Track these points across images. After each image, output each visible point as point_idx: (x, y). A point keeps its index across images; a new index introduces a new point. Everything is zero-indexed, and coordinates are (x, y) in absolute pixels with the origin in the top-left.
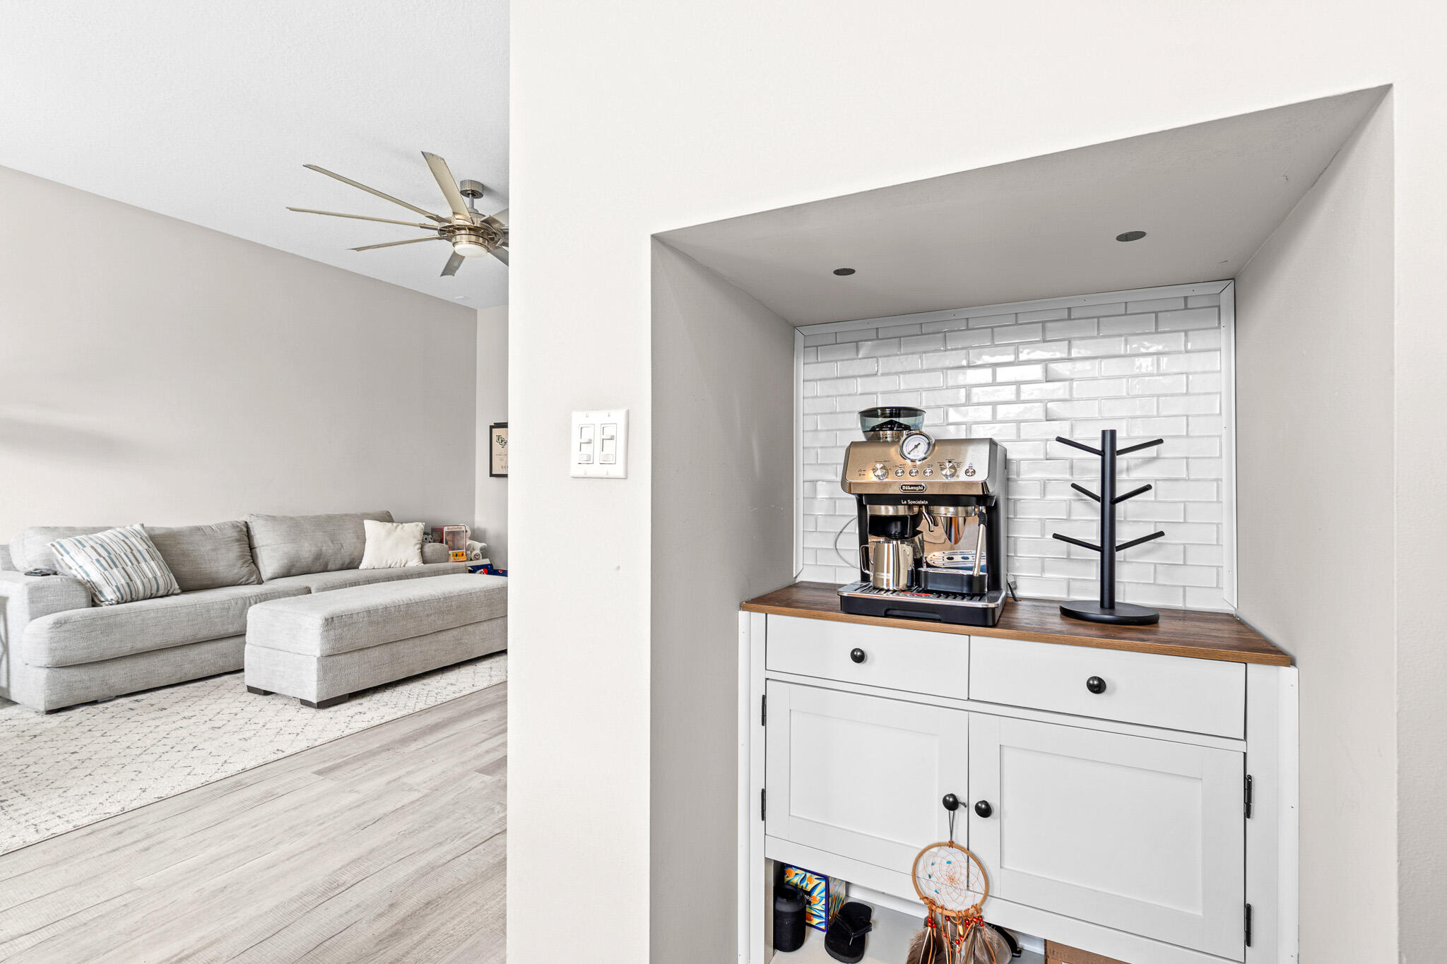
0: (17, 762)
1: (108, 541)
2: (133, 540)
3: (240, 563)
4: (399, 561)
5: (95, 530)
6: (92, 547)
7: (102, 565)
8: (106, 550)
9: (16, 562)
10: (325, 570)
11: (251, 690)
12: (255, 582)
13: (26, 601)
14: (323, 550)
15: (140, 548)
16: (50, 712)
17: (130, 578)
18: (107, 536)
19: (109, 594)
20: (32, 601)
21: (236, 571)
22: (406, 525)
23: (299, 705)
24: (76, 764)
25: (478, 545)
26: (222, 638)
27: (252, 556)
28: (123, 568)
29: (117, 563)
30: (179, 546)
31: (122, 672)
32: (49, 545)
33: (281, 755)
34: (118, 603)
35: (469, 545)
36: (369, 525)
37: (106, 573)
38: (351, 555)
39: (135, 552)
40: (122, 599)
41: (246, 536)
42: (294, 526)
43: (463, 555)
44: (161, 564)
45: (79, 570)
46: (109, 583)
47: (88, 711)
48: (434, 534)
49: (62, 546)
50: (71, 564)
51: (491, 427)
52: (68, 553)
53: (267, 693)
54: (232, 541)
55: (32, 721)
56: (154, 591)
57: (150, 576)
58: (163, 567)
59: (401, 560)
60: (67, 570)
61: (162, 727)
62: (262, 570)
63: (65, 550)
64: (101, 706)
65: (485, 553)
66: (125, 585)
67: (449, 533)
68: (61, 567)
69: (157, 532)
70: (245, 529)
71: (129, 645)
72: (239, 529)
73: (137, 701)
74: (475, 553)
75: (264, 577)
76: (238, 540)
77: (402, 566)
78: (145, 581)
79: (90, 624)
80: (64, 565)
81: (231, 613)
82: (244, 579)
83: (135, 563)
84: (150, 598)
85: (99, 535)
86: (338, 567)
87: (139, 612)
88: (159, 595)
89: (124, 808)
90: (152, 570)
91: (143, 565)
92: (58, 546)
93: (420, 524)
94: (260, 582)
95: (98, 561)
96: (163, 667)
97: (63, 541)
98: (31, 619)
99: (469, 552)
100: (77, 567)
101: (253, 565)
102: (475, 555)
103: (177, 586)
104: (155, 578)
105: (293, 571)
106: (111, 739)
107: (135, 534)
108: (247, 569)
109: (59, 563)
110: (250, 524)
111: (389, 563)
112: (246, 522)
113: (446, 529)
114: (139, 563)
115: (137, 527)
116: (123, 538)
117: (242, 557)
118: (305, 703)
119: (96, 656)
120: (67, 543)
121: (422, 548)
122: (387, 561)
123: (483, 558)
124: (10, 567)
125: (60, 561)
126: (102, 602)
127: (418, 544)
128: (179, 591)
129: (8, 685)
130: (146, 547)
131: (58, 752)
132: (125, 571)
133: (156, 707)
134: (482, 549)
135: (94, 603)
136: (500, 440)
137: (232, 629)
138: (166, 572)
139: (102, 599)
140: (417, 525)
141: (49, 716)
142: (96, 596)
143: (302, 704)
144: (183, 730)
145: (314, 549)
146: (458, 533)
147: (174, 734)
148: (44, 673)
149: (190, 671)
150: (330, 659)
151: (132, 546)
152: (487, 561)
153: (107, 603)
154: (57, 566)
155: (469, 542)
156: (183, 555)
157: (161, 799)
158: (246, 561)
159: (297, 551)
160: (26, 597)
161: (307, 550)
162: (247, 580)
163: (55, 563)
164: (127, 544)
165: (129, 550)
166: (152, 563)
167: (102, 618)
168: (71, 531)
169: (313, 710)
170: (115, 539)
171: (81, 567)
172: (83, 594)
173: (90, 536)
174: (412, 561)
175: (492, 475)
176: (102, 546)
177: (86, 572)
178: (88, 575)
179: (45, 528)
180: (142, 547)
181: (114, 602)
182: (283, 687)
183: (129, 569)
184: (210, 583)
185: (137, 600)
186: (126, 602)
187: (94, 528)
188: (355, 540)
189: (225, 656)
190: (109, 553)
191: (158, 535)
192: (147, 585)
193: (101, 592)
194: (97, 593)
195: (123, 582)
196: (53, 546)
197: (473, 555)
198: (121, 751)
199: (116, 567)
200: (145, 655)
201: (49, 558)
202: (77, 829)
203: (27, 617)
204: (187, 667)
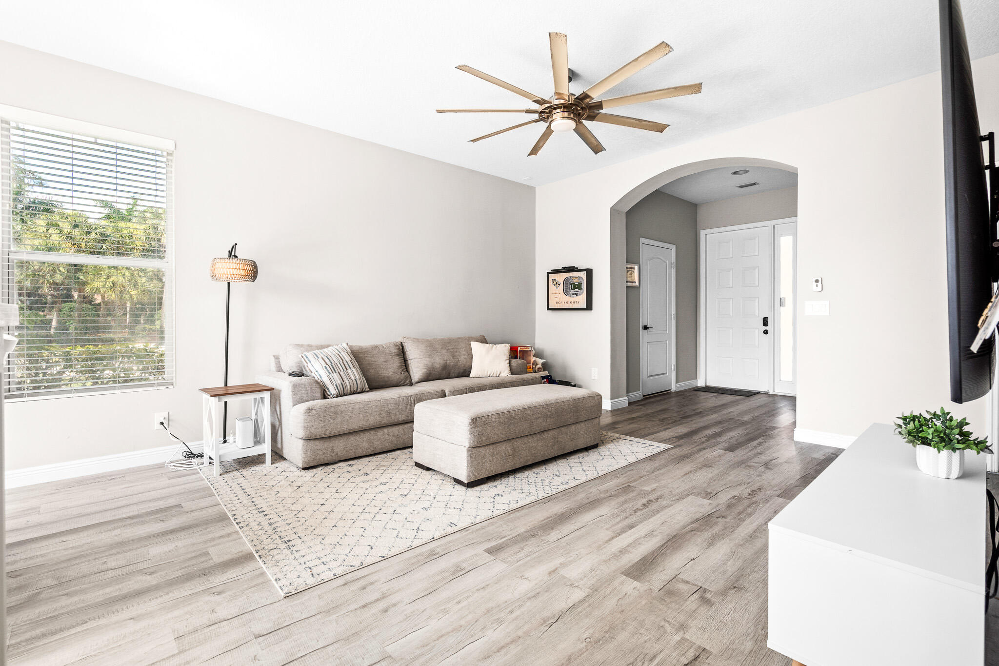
0: (292, 507)
1: (330, 354)
2: (343, 353)
3: (400, 371)
4: (495, 372)
5: (322, 347)
6: (323, 358)
7: (328, 371)
8: (329, 360)
9: (284, 368)
10: (448, 377)
11: (418, 465)
12: (409, 385)
13: (291, 393)
14: (448, 363)
15: (347, 360)
16: (305, 469)
17: (343, 380)
18: (329, 351)
19: (333, 391)
20: (294, 393)
21: (398, 376)
22: (498, 346)
23: (453, 482)
24: (326, 514)
25: (540, 361)
26: (396, 425)
27: (406, 366)
28: (339, 373)
29: (336, 370)
30: (367, 358)
31: (341, 445)
32: (300, 356)
33: (455, 529)
34: (337, 397)
35: (535, 360)
36: (475, 346)
37: (330, 376)
38: (464, 366)
39: (345, 362)
40: (339, 394)
41: (402, 352)
42: (431, 346)
43: (530, 368)
44: (358, 370)
45: (316, 373)
46: (332, 383)
47: (325, 470)
48: (514, 352)
49: (307, 357)
50: (312, 369)
51: (548, 273)
52: (310, 362)
53: (428, 469)
54: (395, 355)
55: (295, 474)
56: (355, 389)
57: (353, 378)
58: (360, 373)
59: (497, 371)
60: (310, 373)
61: (369, 490)
62: (412, 376)
63: (309, 360)
64: (331, 467)
65: (545, 367)
66: (341, 385)
67: (520, 351)
68: (306, 371)
69: (355, 349)
70: (401, 348)
71: (345, 427)
72: (398, 347)
73: (350, 465)
74: (538, 366)
75: (414, 381)
76: (398, 355)
77: (497, 375)
78: (351, 381)
79: (325, 410)
80: (307, 369)
81: (401, 407)
82: (402, 382)
83: (345, 369)
84: (353, 394)
85: (325, 350)
86: (456, 375)
87: (350, 404)
88: (358, 392)
89: (362, 563)
90: (354, 375)
91: (349, 370)
92: (305, 357)
93: (507, 345)
94: (411, 384)
95: (326, 367)
96: (362, 443)
97: (308, 354)
98: (293, 406)
99: (534, 366)
100: (315, 371)
101: (407, 373)
102: (538, 368)
103: (367, 386)
104: (356, 380)
105: (430, 378)
106: (343, 496)
107: (344, 350)
108: (404, 375)
109: (305, 368)
110: (403, 344)
111: (489, 373)
112: (401, 343)
113: (519, 349)
114: (347, 370)
115: (345, 345)
116: (338, 352)
117: (401, 366)
118: (458, 481)
119: (328, 434)
120: (310, 355)
121: (510, 363)
122: (487, 372)
123: (543, 371)
124: (280, 370)
125: (306, 367)
126: (329, 395)
127: (507, 359)
128: (368, 389)
129: (282, 447)
130: (350, 359)
131: (313, 502)
132: (340, 375)
133: (362, 472)
134: (543, 364)
135: (325, 397)
136: (555, 283)
137: (401, 418)
138: (362, 377)
139: (329, 394)
140: (506, 346)
141: (305, 471)
142: (326, 391)
143: (454, 481)
144: (383, 494)
145: (442, 362)
146: (526, 352)
147: (378, 497)
148: (301, 442)
149: (378, 446)
150: (475, 450)
151: (343, 358)
152: (546, 373)
153: (331, 396)
154: (304, 370)
155: (534, 359)
156: (369, 364)
157: (384, 558)
158: (403, 370)
159: (432, 363)
160: (290, 390)
161: (438, 361)
162: (404, 383)
163: (303, 368)
164: (340, 356)
165: (341, 361)
166: (354, 370)
167: (331, 408)
168: (310, 348)
169: (464, 488)
170: (334, 353)
171: (317, 371)
172: (319, 390)
173: (321, 351)
174: (504, 372)
175: (548, 309)
176: (328, 358)
177: (320, 375)
178: (321, 377)
179: (297, 345)
180: (348, 359)
181: (335, 396)
182: (442, 467)
183: (342, 373)
184: (384, 384)
185: (347, 395)
186: (341, 396)
187: (322, 346)
188: (466, 356)
189: (397, 437)
190: (332, 363)
191: (355, 351)
192: (352, 385)
193: (328, 389)
194: (326, 389)
195: (339, 382)
196: (302, 357)
197: (537, 368)
198: (350, 507)
199: (336, 372)
200: (354, 433)
201: (300, 366)
202: (336, 577)
203: (291, 404)
204: (377, 443)
